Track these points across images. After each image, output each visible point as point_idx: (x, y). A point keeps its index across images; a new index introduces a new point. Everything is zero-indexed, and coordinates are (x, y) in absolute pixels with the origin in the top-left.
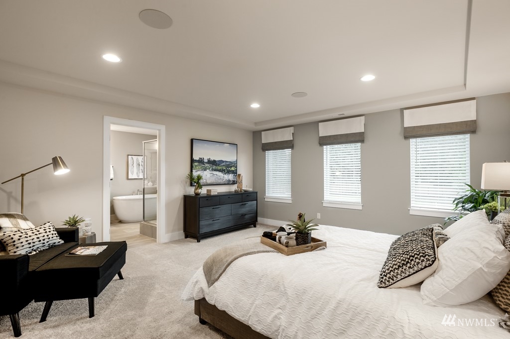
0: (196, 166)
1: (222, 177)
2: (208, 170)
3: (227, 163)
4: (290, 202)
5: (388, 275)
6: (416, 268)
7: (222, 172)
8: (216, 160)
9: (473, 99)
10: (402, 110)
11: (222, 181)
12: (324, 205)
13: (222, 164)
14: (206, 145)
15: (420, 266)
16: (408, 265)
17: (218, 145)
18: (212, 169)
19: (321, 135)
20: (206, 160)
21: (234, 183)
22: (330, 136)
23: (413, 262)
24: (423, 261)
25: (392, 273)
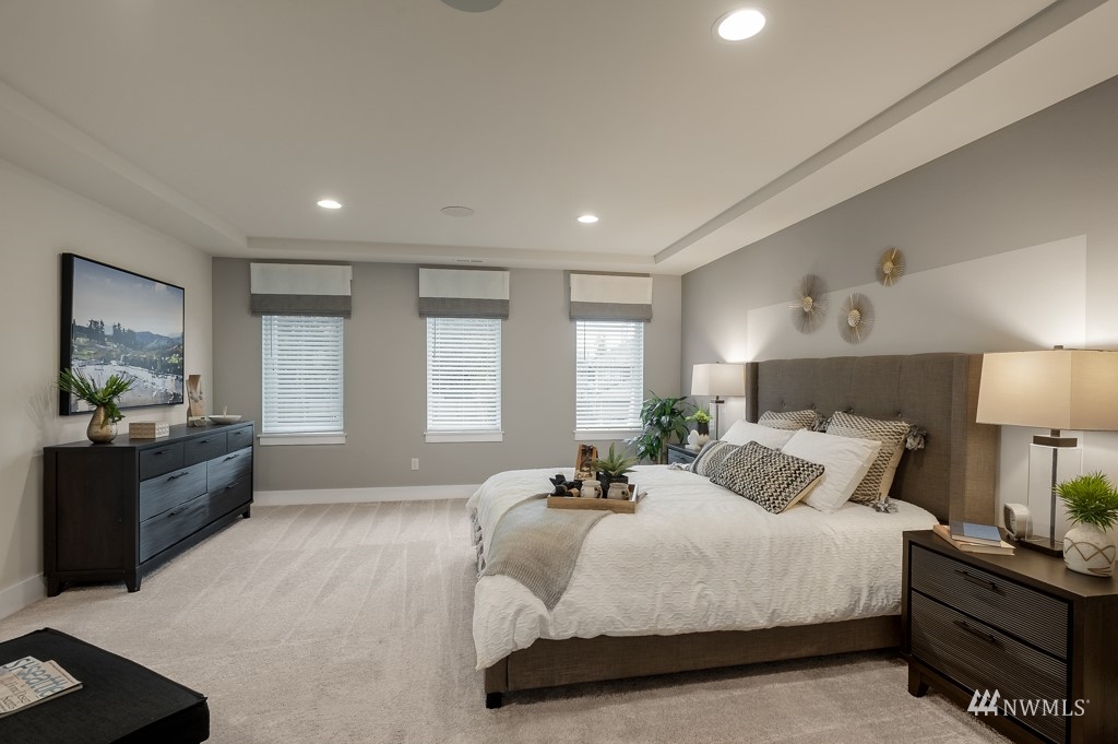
0: (81, 347)
1: (149, 385)
2: (114, 362)
3: (163, 343)
4: (342, 440)
5: (780, 498)
6: (807, 481)
7: (149, 369)
8: (136, 331)
9: (647, 275)
10: (568, 273)
11: (150, 398)
12: (428, 439)
13: (150, 346)
14: (108, 280)
15: (811, 478)
16: (799, 480)
17: (139, 284)
18: (125, 358)
19: (422, 294)
20: (108, 331)
21: (177, 400)
22: (443, 300)
23: (802, 476)
24: (813, 471)
25: (783, 494)
